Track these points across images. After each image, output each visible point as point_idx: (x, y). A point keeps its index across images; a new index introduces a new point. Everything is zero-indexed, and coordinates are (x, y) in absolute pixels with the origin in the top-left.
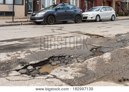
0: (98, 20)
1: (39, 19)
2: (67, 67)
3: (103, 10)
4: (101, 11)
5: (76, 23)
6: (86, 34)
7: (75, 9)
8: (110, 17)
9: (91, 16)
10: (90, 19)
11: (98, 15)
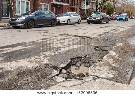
0: (69, 23)
1: (19, 24)
2: (96, 67)
3: (73, 15)
4: (71, 16)
5: (52, 26)
6: (74, 36)
7: (51, 15)
8: (77, 21)
9: (64, 20)
10: (63, 23)
11: (69, 20)
